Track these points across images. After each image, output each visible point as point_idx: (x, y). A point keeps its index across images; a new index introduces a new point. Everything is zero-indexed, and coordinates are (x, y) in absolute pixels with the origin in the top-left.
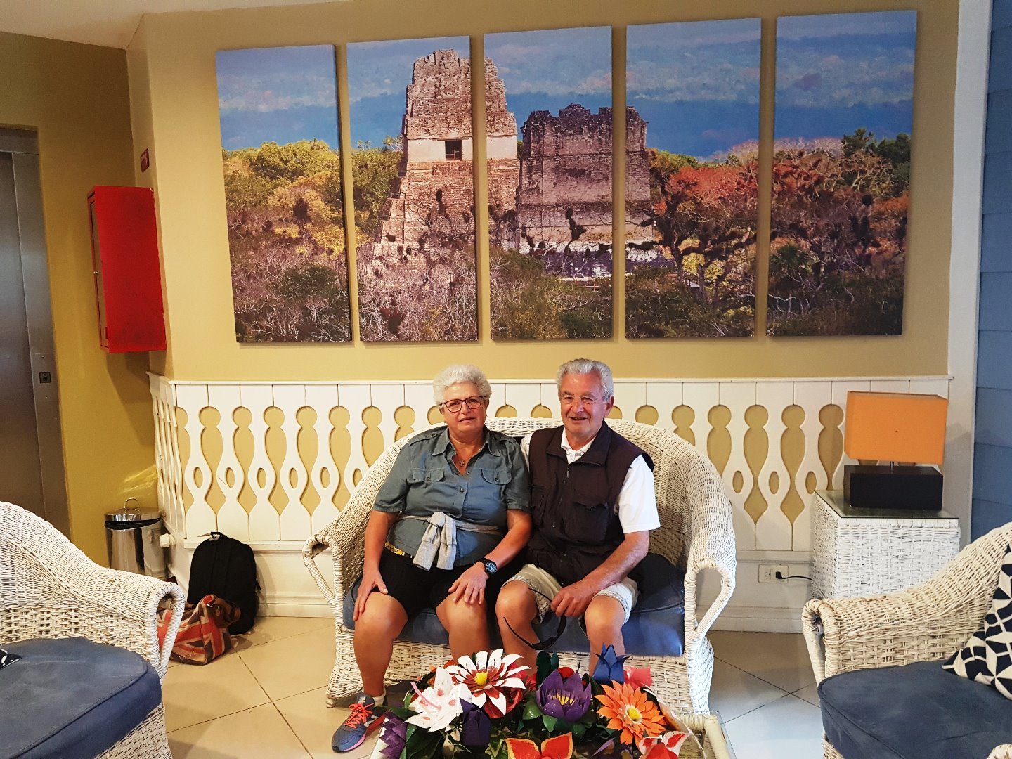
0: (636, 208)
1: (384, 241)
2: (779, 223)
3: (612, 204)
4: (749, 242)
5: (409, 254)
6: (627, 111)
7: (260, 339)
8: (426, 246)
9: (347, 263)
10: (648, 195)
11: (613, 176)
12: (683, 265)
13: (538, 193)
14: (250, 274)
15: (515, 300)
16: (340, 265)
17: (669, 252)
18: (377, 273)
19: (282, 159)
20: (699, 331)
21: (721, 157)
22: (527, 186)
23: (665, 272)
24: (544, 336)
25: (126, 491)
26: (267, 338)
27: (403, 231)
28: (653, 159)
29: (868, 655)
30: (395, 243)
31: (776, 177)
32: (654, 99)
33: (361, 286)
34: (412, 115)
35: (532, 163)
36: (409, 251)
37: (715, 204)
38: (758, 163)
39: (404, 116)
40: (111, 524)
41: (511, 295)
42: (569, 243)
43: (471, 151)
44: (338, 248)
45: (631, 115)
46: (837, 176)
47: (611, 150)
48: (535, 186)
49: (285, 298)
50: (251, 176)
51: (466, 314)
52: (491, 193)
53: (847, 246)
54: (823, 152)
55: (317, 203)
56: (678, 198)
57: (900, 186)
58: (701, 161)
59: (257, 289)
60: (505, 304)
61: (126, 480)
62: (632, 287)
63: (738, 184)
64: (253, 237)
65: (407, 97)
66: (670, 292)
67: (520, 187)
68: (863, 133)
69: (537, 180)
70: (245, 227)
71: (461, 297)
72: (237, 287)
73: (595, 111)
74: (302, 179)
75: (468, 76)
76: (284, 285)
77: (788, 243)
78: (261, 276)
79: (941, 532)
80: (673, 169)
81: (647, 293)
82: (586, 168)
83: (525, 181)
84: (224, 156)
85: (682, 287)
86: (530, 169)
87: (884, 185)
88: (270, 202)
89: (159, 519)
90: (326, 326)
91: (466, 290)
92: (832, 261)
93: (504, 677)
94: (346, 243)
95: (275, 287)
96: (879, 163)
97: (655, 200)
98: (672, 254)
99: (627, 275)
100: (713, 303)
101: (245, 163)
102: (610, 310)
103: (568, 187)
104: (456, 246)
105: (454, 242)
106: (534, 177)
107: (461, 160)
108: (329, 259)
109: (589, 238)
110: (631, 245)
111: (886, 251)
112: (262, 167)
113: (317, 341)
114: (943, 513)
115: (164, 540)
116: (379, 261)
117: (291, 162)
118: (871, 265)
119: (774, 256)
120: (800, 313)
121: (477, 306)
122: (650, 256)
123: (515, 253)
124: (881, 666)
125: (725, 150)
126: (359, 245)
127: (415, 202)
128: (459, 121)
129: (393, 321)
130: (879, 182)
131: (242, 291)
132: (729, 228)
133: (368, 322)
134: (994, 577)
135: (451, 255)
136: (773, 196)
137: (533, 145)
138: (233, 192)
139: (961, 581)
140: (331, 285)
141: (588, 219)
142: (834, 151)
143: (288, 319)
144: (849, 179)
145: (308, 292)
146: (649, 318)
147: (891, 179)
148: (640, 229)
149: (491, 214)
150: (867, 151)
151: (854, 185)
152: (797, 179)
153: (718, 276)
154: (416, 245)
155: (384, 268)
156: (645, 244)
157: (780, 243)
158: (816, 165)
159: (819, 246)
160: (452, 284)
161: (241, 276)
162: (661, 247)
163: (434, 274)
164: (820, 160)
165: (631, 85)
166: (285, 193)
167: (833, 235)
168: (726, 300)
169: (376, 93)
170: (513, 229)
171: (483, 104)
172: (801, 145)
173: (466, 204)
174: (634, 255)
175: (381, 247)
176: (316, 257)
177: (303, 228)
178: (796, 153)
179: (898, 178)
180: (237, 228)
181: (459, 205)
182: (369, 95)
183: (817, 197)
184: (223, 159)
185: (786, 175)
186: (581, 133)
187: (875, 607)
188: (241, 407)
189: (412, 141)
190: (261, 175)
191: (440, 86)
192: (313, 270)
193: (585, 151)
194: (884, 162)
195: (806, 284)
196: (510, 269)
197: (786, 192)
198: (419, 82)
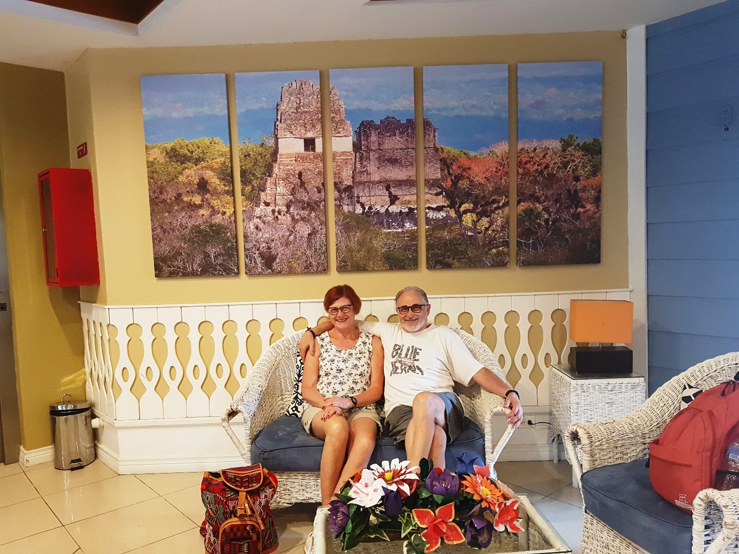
0: (432, 184)
1: (262, 206)
2: (523, 194)
3: (416, 181)
4: (504, 205)
5: (280, 214)
6: (424, 121)
7: (173, 275)
8: (291, 209)
9: (235, 221)
10: (439, 176)
11: (416, 163)
12: (463, 221)
13: (367, 174)
14: (165, 229)
15: (353, 245)
16: (231, 222)
17: (454, 212)
18: (257, 228)
19: (189, 150)
20: (474, 263)
21: (485, 151)
22: (360, 169)
23: (452, 225)
24: (373, 268)
25: (63, 389)
26: (178, 274)
27: (275, 199)
28: (442, 153)
29: (608, 457)
30: (270, 207)
31: (520, 164)
32: (441, 114)
33: (246, 237)
34: (281, 122)
35: (363, 154)
36: (279, 213)
37: (482, 181)
38: (507, 156)
39: (275, 122)
40: (54, 413)
41: (350, 241)
42: (389, 207)
43: (321, 146)
44: (229, 211)
45: (427, 124)
46: (558, 163)
47: (415, 146)
48: (365, 169)
49: (191, 246)
50: (166, 162)
51: (319, 255)
52: (335, 174)
53: (565, 207)
54: (548, 148)
55: (214, 180)
56: (458, 178)
57: (596, 170)
58: (472, 154)
59: (171, 240)
60: (346, 247)
61: (63, 381)
62: (430, 235)
63: (496, 168)
64: (168, 203)
65: (277, 110)
66: (455, 238)
67: (355, 169)
68: (573, 137)
69: (366, 165)
70: (162, 197)
71: (316, 243)
72: (156, 239)
73: (404, 121)
74: (203, 164)
75: (319, 97)
76: (190, 237)
77: (529, 206)
78: (173, 230)
79: (634, 387)
80: (455, 159)
81: (440, 239)
82: (398, 158)
83: (358, 166)
84: (147, 147)
85: (463, 235)
86: (361, 158)
87: (586, 169)
88: (180, 179)
89: (90, 408)
90: (221, 265)
91: (319, 238)
92: (556, 217)
93: (404, 473)
94: (235, 207)
95: (183, 238)
96: (583, 155)
97: (444, 179)
98: (456, 214)
99: (427, 227)
100: (483, 245)
101: (162, 153)
102: (416, 251)
103: (387, 170)
104: (313, 209)
105: (311, 206)
106: (365, 163)
107: (315, 152)
108: (223, 218)
109: (402, 204)
110: (429, 208)
111: (589, 210)
112: (174, 155)
113: (214, 275)
114: (633, 374)
115: (95, 423)
116: (258, 220)
117: (196, 152)
118: (580, 219)
119: (520, 215)
120: (537, 251)
121: (326, 249)
122: (441, 215)
123: (352, 214)
124: (615, 463)
125: (487, 147)
126: (244, 209)
127: (284, 179)
128: (314, 126)
129: (269, 260)
130: (584, 167)
131: (160, 241)
132: (491, 197)
133: (251, 261)
134: (677, 405)
135: (309, 215)
136: (518, 176)
137: (363, 142)
138: (153, 172)
139: (658, 409)
140: (225, 236)
141: (401, 191)
142: (555, 148)
143: (194, 260)
144: (565, 165)
145: (207, 242)
146: (442, 256)
147: (591, 166)
148: (435, 197)
149: (336, 188)
150: (575, 148)
151: (568, 169)
152: (533, 165)
153: (485, 227)
154: (284, 209)
155: (262, 224)
156: (438, 207)
157: (523, 206)
158: (544, 156)
159: (548, 208)
160: (309, 235)
161: (159, 230)
162: (448, 209)
163: (297, 228)
164: (547, 154)
165: (426, 104)
166: (191, 174)
167: (556, 201)
168: (490, 243)
169: (255, 106)
170: (351, 197)
171: (329, 115)
172: (535, 144)
173: (319, 181)
174: (431, 215)
175: (260, 210)
176: (213, 217)
177: (204, 197)
178: (532, 149)
179: (595, 165)
180: (156, 198)
181: (313, 182)
182: (251, 108)
183: (546, 178)
184: (146, 149)
185: (526, 163)
186: (395, 135)
187: (609, 427)
188: (158, 323)
189: (281, 139)
190: (174, 161)
191: (300, 103)
192: (212, 226)
193: (398, 147)
194: (586, 155)
195: (541, 232)
196: (348, 224)
197: (526, 173)
198: (285, 100)
